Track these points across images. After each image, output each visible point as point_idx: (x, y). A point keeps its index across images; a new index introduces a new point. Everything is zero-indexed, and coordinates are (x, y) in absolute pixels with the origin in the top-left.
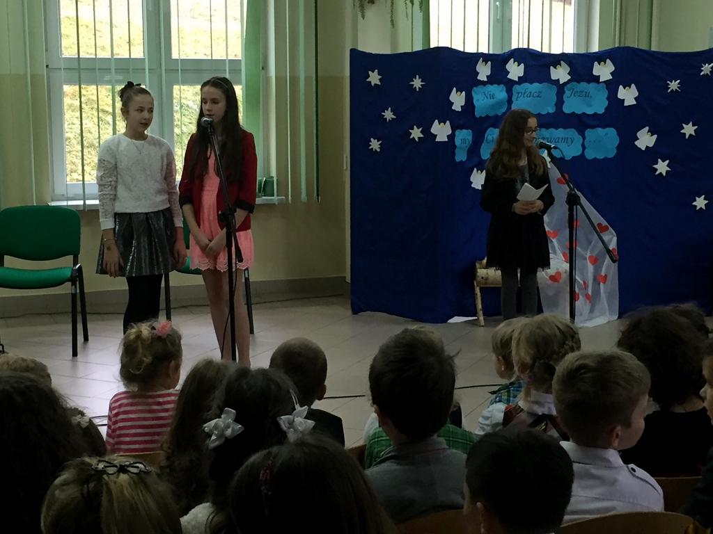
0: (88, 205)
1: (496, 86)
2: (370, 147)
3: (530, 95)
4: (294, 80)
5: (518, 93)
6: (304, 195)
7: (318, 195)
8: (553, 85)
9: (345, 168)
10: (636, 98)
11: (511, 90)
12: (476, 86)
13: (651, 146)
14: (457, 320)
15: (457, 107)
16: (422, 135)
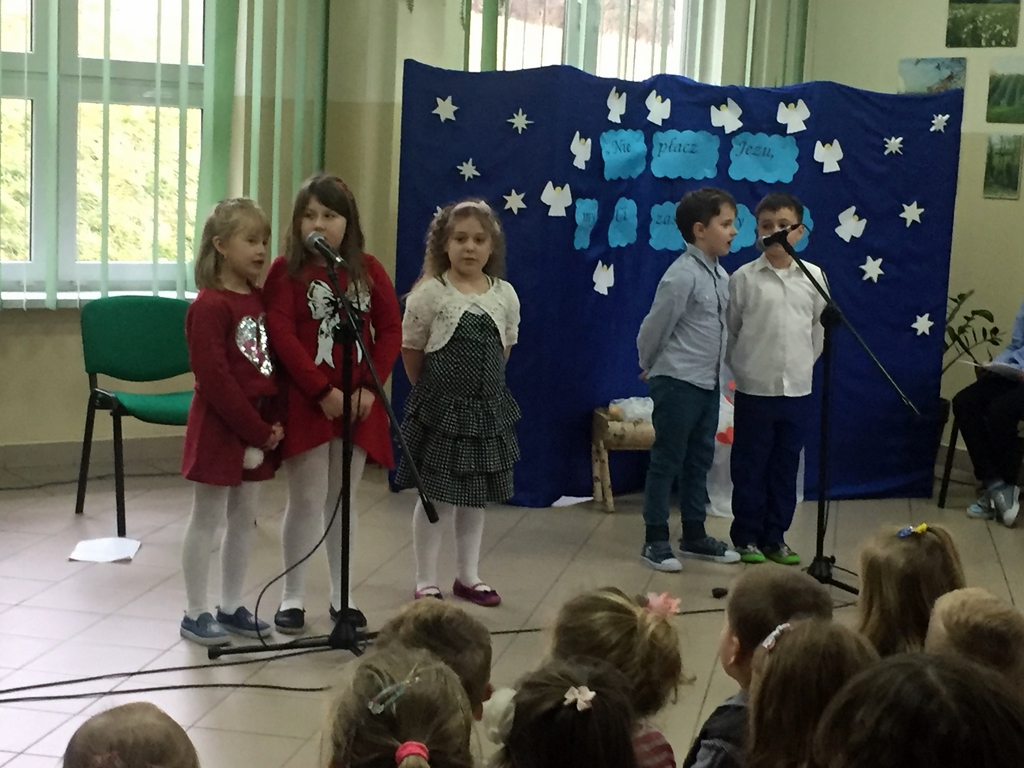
1: (630, 130)
3: (680, 148)
5: (662, 145)
8: (713, 134)
10: (839, 162)
11: (651, 141)
12: (606, 131)
13: (858, 234)
14: (565, 501)
15: (580, 163)
16: (524, 206)
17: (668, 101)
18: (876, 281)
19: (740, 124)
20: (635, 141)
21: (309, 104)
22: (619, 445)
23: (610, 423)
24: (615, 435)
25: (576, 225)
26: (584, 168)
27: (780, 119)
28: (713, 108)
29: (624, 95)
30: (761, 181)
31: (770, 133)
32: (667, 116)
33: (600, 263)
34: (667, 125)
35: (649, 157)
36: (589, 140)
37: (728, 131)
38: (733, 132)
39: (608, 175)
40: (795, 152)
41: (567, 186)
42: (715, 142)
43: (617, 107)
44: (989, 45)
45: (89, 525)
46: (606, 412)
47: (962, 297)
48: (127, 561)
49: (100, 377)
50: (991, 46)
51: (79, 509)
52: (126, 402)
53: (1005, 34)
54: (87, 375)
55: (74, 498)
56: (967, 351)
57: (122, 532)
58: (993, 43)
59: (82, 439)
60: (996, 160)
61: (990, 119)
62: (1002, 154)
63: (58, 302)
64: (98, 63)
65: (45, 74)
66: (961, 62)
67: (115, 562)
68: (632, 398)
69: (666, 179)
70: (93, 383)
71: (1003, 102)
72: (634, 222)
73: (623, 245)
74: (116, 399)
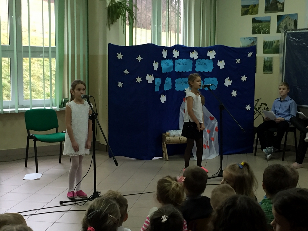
1: (169, 60)
3: (182, 64)
5: (177, 63)
8: (191, 60)
9: (99, 94)
10: (224, 66)
11: (175, 62)
12: (162, 60)
13: (230, 85)
14: (155, 158)
15: (155, 69)
16: (141, 81)
17: (179, 52)
18: (235, 96)
19: (198, 57)
20: (170, 62)
21: (84, 56)
22: (169, 143)
23: (166, 137)
24: (168, 140)
25: (155, 85)
26: (157, 70)
27: (208, 55)
28: (190, 53)
29: (167, 50)
30: (204, 72)
31: (206, 59)
32: (178, 55)
33: (162, 95)
34: (179, 58)
35: (174, 67)
36: (158, 63)
37: (194, 59)
38: (196, 59)
39: (163, 72)
40: (212, 64)
41: (152, 75)
42: (192, 62)
43: (165, 54)
44: (263, 33)
45: (29, 170)
46: (165, 134)
47: (258, 100)
48: (38, 179)
49: (30, 130)
50: (263, 34)
51: (26, 166)
52: (37, 137)
53: (267, 30)
54: (27, 130)
55: (25, 163)
56: (260, 114)
57: (37, 172)
58: (264, 33)
59: (26, 147)
60: (266, 64)
61: (264, 53)
62: (268, 62)
63: (18, 111)
64: (27, 47)
65: (13, 51)
66: (256, 38)
67: (35, 179)
68: (172, 130)
69: (179, 72)
70: (28, 132)
71: (267, 48)
72: (171, 84)
73: (168, 90)
74: (34, 136)
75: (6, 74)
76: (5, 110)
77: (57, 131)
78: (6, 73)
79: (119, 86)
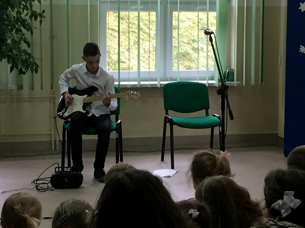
0: (121, 85)
2: (300, 51)
4: (249, 9)
6: (253, 82)
7: (262, 81)
9: (279, 64)
51: (162, 159)
52: (175, 119)
54: (165, 110)
57: (173, 167)
63: (160, 84)
67: (165, 177)
70: (167, 113)
74: (171, 119)
75: (190, 38)
76: (142, 83)
77: (207, 114)
78: (191, 36)
79: (301, 52)
